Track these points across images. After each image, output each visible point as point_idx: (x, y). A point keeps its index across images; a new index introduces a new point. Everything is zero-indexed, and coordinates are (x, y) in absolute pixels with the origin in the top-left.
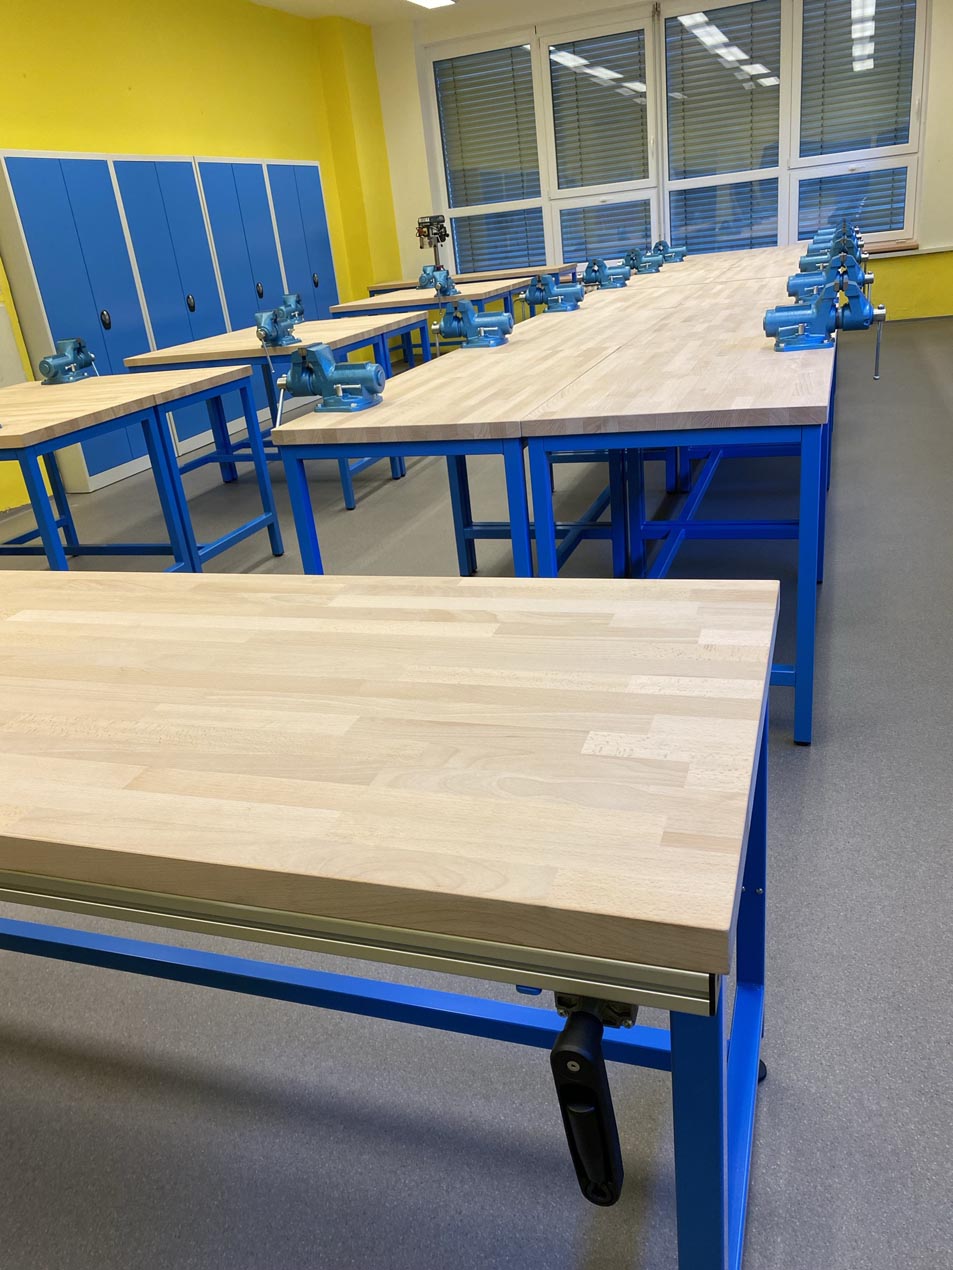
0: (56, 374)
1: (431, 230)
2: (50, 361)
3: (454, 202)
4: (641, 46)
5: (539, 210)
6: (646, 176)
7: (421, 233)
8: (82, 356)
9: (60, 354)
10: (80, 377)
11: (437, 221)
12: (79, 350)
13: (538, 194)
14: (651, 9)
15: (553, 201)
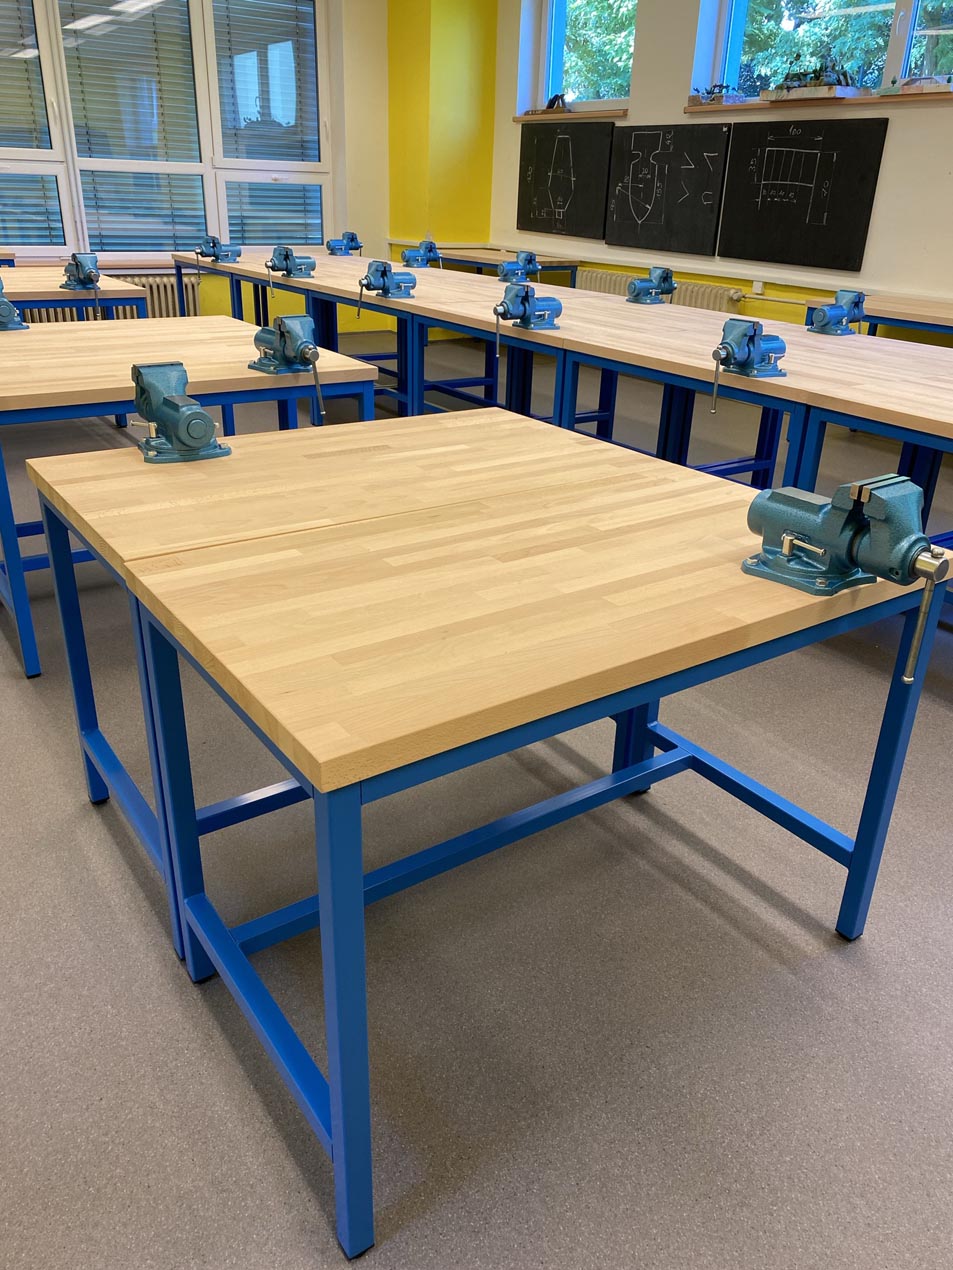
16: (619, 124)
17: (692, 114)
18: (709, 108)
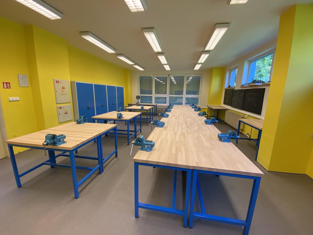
0: (79, 122)
1: (138, 97)
2: (79, 120)
3: (141, 94)
4: (167, 79)
5: (152, 96)
6: (166, 94)
7: (136, 98)
8: (85, 119)
9: (80, 118)
10: (84, 123)
11: (139, 96)
12: (84, 118)
13: (152, 94)
14: (168, 75)
15: (154, 95)
16: (234, 89)
17: (242, 88)
18: (243, 87)
